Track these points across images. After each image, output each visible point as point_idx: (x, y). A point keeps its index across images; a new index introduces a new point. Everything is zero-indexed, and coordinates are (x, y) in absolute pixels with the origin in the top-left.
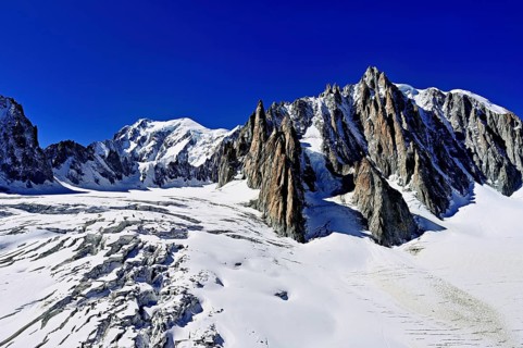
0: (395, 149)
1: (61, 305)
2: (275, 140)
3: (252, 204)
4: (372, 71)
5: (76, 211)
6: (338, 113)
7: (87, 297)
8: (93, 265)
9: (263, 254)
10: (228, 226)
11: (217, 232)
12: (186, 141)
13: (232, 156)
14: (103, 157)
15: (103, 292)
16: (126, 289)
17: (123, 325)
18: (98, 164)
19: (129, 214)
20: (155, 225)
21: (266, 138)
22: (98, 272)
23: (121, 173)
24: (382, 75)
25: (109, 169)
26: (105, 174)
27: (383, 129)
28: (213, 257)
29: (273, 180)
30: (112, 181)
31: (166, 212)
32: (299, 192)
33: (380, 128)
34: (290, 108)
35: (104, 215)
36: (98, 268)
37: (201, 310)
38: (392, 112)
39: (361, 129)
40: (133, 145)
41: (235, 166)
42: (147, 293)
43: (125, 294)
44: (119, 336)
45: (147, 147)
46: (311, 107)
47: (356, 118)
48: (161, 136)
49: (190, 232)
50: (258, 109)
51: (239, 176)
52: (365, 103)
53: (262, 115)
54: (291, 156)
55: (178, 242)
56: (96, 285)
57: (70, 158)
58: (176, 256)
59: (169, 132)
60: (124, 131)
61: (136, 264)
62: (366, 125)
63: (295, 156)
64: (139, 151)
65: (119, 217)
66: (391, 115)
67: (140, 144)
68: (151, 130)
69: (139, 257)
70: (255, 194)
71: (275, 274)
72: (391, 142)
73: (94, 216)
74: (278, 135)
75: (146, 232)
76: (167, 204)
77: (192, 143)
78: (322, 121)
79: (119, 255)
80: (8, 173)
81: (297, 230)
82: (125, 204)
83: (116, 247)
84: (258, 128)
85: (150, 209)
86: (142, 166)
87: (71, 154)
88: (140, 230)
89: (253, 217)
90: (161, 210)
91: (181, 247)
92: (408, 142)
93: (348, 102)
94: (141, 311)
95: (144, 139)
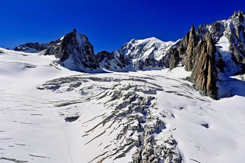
1: (109, 118)
2: (201, 45)
3: (187, 79)
5: (110, 81)
7: (118, 116)
8: (119, 103)
9: (194, 104)
10: (175, 89)
11: (170, 92)
12: (153, 48)
13: (177, 55)
14: (118, 57)
15: (124, 115)
16: (133, 115)
17: (133, 130)
18: (116, 60)
19: (131, 82)
20: (142, 88)
21: (196, 45)
22: (121, 107)
23: (125, 64)
25: (120, 63)
26: (119, 65)
28: (169, 104)
29: (199, 67)
30: (121, 68)
31: (146, 82)
32: (214, 73)
34: (209, 27)
35: (121, 82)
36: (121, 105)
37: (165, 128)
40: (129, 51)
41: (178, 60)
42: (141, 117)
43: (133, 117)
44: (132, 134)
45: (135, 52)
48: (141, 46)
49: (157, 91)
50: (191, 30)
51: (180, 65)
53: (193, 33)
54: (210, 54)
55: (152, 96)
56: (121, 112)
58: (152, 102)
59: (145, 44)
60: (125, 45)
61: (136, 104)
63: (213, 53)
64: (132, 54)
65: (127, 83)
67: (132, 51)
68: (137, 44)
69: (136, 101)
70: (189, 74)
71: (201, 115)
73: (117, 83)
74: (203, 42)
75: (138, 90)
76: (146, 78)
77: (156, 49)
79: (128, 100)
80: (84, 65)
81: (213, 93)
82: (128, 78)
83: (127, 96)
84: (191, 40)
85: (139, 80)
86: (134, 61)
87: (105, 57)
88: (136, 90)
89: (188, 85)
90: (144, 81)
91: (154, 98)
94: (140, 125)
95: (134, 48)
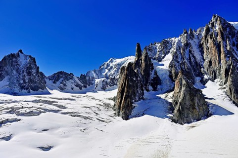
0: (220, 62)
4: (215, 16)
6: (187, 45)
14: (78, 78)
18: (75, 81)
23: (86, 85)
24: (218, 19)
25: (80, 83)
26: (77, 85)
27: (213, 51)
30: (81, 88)
33: (211, 51)
34: (158, 45)
38: (221, 40)
39: (202, 52)
46: (171, 43)
47: (200, 46)
48: (119, 66)
52: (206, 37)
57: (61, 79)
60: (104, 65)
62: (205, 50)
66: (220, 42)
72: (217, 59)
78: (175, 50)
80: (21, 87)
86: (97, 81)
87: (62, 77)
92: (229, 57)
93: (198, 38)
